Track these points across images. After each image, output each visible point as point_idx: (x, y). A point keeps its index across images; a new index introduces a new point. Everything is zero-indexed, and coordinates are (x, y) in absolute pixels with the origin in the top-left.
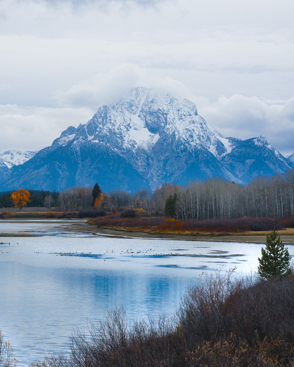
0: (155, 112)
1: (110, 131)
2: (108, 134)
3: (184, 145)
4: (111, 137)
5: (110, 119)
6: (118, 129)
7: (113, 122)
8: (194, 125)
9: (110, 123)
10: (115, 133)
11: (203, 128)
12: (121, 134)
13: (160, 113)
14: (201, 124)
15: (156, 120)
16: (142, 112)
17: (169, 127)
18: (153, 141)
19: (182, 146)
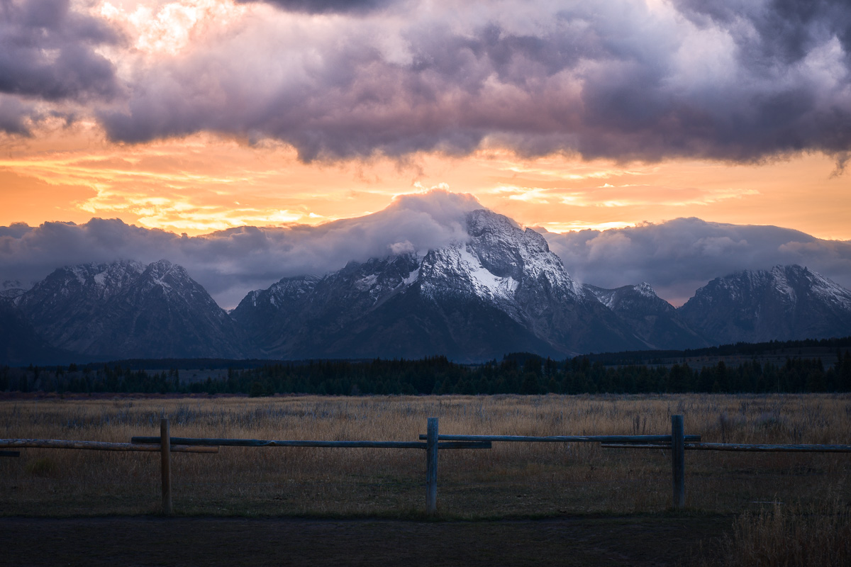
0: (494, 246)
1: (446, 271)
2: (445, 276)
3: (567, 295)
4: (452, 281)
5: (440, 255)
6: (459, 269)
7: (445, 258)
8: (550, 266)
9: (442, 260)
10: (457, 276)
11: (561, 270)
12: (465, 276)
13: (503, 247)
14: (557, 264)
15: (499, 257)
16: (471, 245)
17: (530, 268)
18: (510, 287)
19: (565, 296)
